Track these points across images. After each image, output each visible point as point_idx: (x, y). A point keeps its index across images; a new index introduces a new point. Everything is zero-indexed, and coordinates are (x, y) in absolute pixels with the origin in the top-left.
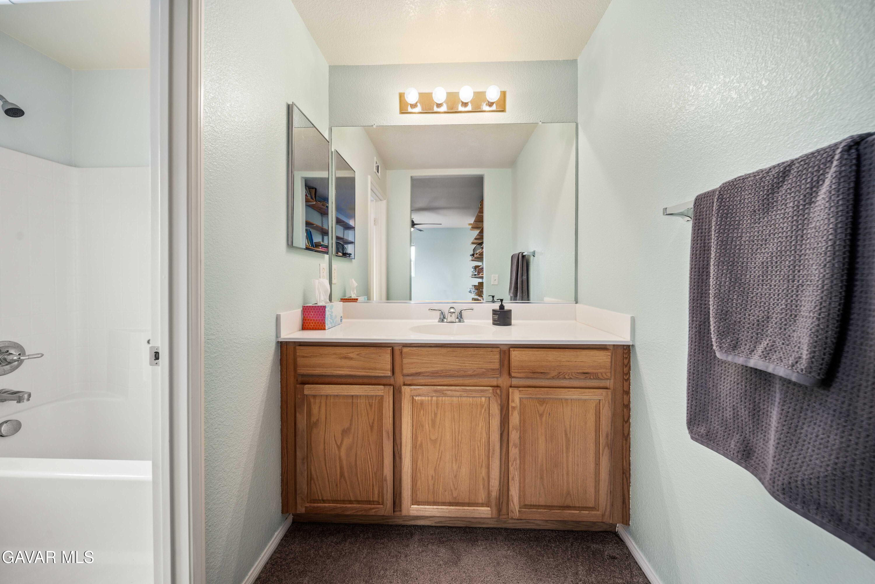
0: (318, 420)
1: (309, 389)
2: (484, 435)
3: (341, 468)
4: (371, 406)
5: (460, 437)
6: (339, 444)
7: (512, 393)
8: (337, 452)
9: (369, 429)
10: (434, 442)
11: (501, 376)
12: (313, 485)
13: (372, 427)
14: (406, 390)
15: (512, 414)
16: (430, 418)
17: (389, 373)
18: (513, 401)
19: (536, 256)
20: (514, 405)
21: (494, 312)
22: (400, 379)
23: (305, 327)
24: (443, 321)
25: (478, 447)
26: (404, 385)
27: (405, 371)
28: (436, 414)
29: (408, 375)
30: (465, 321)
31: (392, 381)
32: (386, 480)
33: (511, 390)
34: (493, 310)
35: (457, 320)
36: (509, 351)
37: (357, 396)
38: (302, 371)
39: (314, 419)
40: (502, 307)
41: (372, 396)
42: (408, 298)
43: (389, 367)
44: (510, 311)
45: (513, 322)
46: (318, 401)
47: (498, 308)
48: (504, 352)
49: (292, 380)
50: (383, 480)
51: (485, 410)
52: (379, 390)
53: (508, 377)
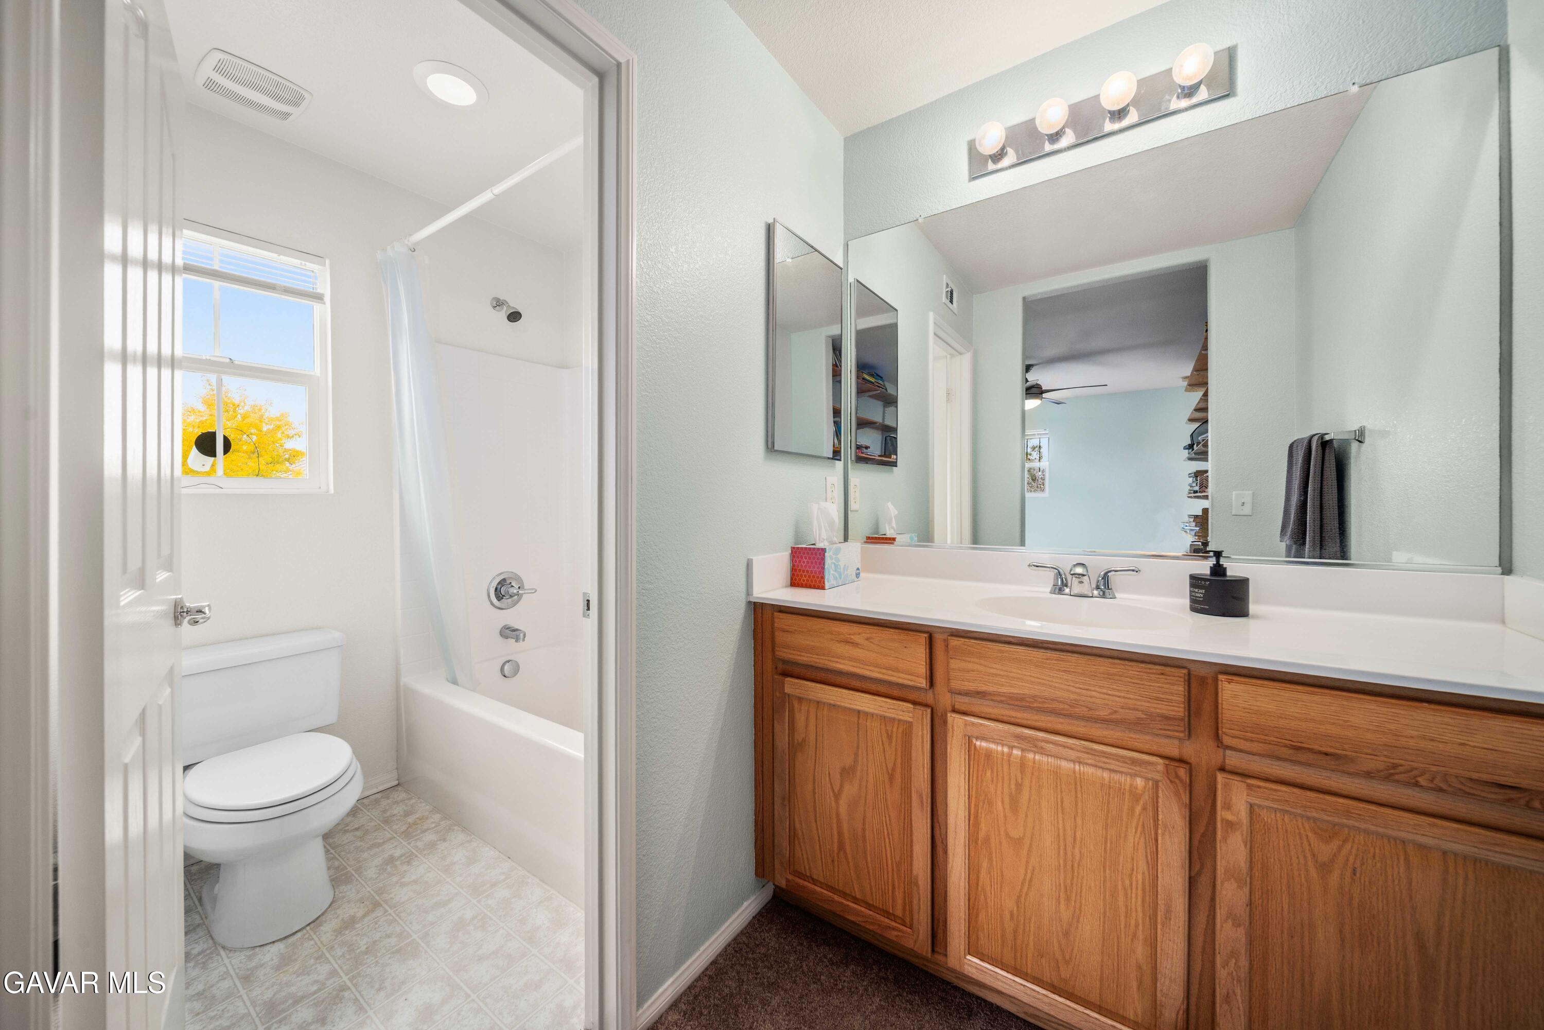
0: (804, 740)
1: (792, 686)
2: (1142, 866)
3: (840, 834)
4: (890, 737)
5: (1077, 851)
6: (836, 790)
7: (1226, 785)
8: (833, 803)
9: (887, 780)
10: (1017, 843)
11: (1190, 736)
12: (797, 847)
13: (891, 777)
14: (955, 721)
15: (1225, 839)
16: (1006, 790)
17: (923, 683)
18: (1228, 807)
19: (1367, 440)
20: (1230, 817)
21: (1195, 581)
22: (945, 699)
23: (796, 581)
24: (1060, 591)
25: (1125, 889)
26: (954, 711)
27: (955, 684)
28: (1019, 786)
29: (960, 693)
30: (1117, 595)
31: (929, 698)
32: (918, 887)
33: (1220, 777)
34: (1192, 577)
35: (1096, 592)
36: (1216, 680)
37: (866, 714)
38: (783, 653)
39: (799, 737)
40: (1218, 570)
41: (893, 720)
42: (1018, 540)
43: (922, 669)
44: (1243, 583)
45: (1253, 608)
46: (804, 708)
47: (1208, 572)
48: (1202, 681)
49: (769, 665)
50: (912, 882)
51: (1144, 809)
52: (901, 711)
53: (1212, 744)
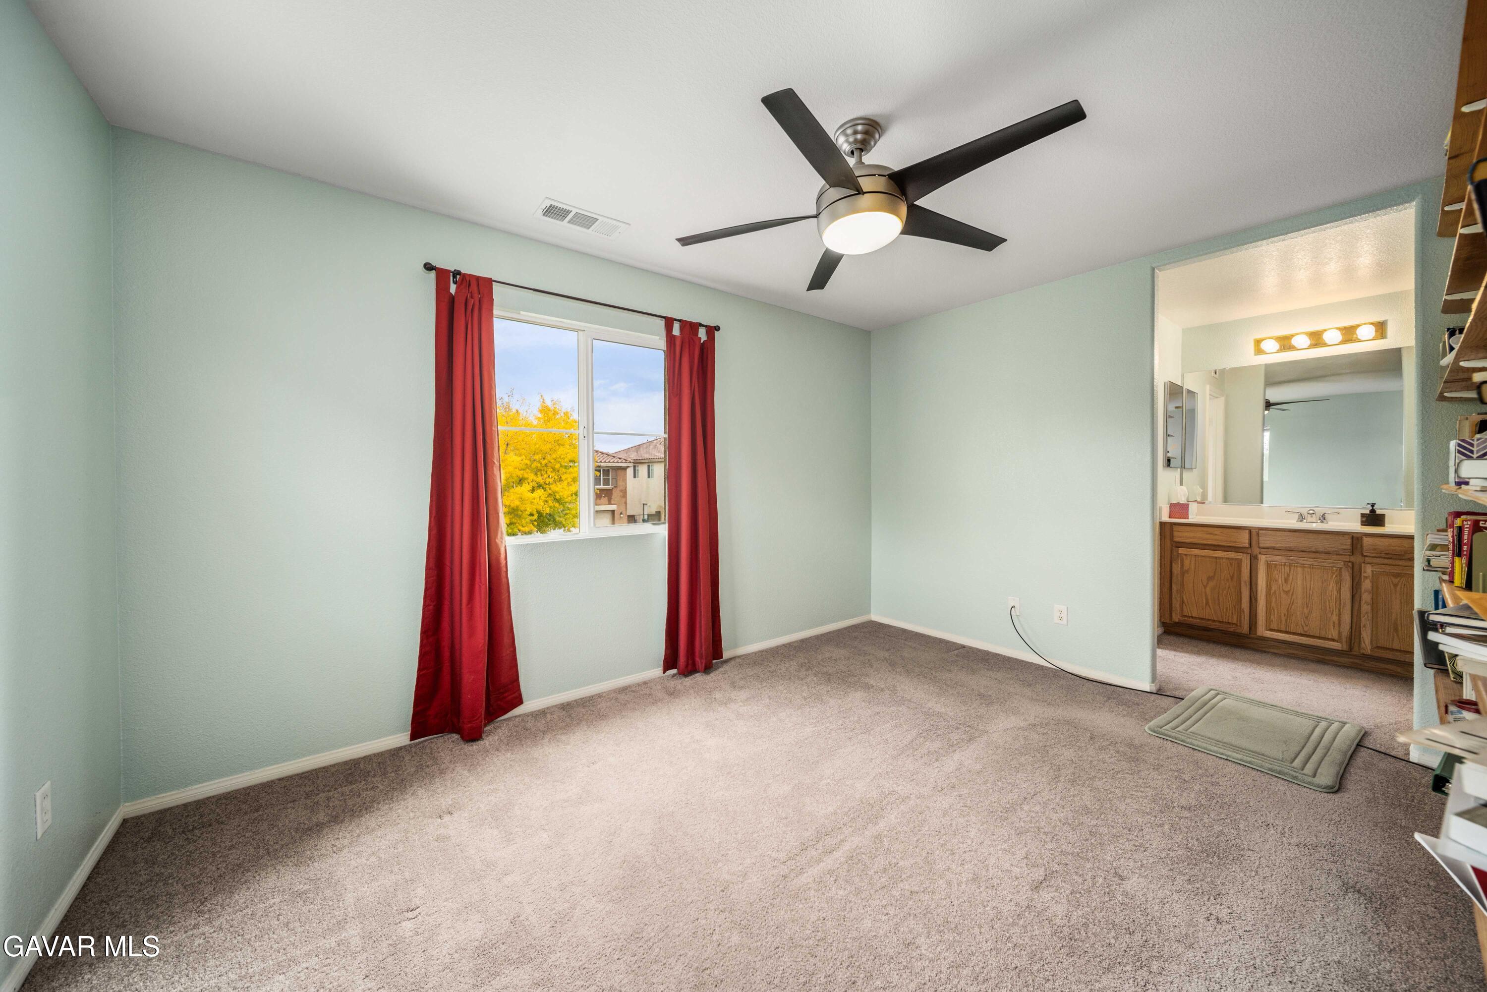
0: (1188, 569)
1: (1181, 551)
2: (1335, 593)
3: (1207, 599)
4: (1231, 564)
5: (1311, 592)
7: (1365, 566)
8: (1203, 590)
9: (1230, 580)
10: (1287, 593)
11: (1353, 554)
12: (1184, 607)
13: (1232, 578)
14: (1263, 559)
15: (1364, 581)
16: (1283, 577)
17: (1247, 545)
18: (1365, 572)
20: (1365, 575)
22: (1256, 550)
23: (1174, 515)
25: (1329, 601)
26: (1260, 554)
27: (1261, 545)
28: (1288, 575)
29: (1264, 548)
31: (1249, 551)
32: (1244, 611)
33: (1363, 565)
36: (1362, 538)
37: (1219, 557)
38: (1176, 539)
39: (1186, 568)
41: (1233, 559)
43: (1247, 541)
44: (1382, 516)
46: (1189, 558)
48: (1357, 538)
49: (1168, 545)
50: (1241, 611)
51: (1336, 576)
52: (1239, 556)
53: (1360, 556)
